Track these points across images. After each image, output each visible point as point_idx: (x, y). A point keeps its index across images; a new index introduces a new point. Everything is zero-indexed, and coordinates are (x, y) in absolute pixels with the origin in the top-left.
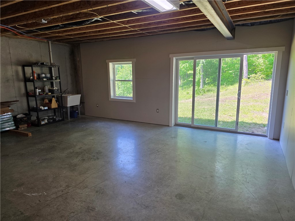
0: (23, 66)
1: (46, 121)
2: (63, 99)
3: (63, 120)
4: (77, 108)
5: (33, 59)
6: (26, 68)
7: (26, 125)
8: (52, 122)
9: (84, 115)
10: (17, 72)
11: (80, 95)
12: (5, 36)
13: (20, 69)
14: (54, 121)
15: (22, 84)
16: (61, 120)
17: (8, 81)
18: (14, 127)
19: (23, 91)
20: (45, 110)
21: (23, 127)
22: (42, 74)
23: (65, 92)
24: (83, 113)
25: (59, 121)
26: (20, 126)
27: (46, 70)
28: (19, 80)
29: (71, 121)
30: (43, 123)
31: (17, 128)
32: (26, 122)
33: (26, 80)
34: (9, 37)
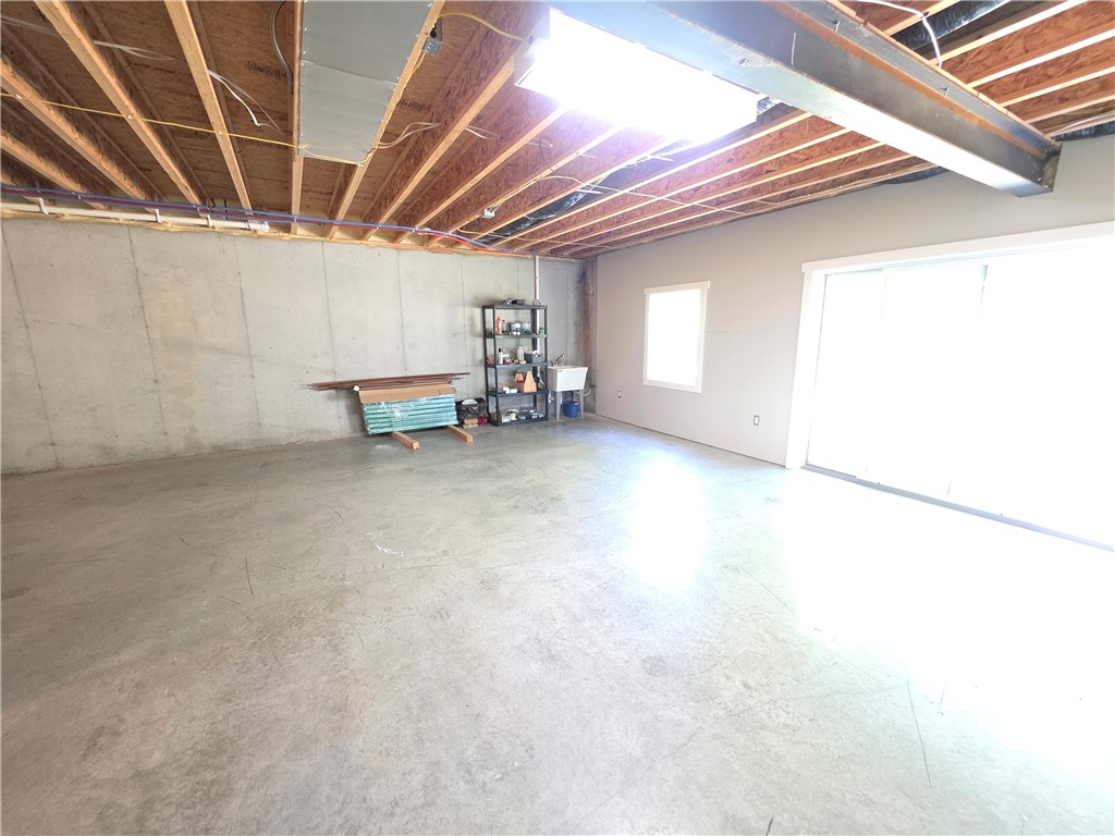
0: (484, 308)
1: (513, 417)
2: (549, 376)
3: (545, 418)
4: (578, 396)
5: (503, 294)
6: (487, 310)
7: (476, 421)
8: (526, 420)
9: (594, 412)
10: (472, 319)
11: (586, 369)
12: (458, 253)
13: (478, 311)
14: (529, 417)
15: (480, 341)
16: (542, 419)
17: (455, 335)
18: (457, 422)
19: (480, 356)
20: (511, 395)
21: (471, 423)
22: (516, 322)
23: (558, 361)
24: (590, 409)
25: (538, 419)
26: (466, 421)
27: (525, 314)
28: (474, 335)
29: (560, 423)
30: (505, 420)
31: (461, 424)
32: (475, 415)
33: (487, 334)
34: (464, 254)
